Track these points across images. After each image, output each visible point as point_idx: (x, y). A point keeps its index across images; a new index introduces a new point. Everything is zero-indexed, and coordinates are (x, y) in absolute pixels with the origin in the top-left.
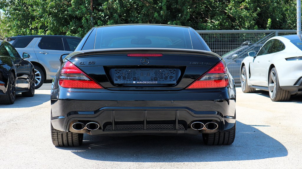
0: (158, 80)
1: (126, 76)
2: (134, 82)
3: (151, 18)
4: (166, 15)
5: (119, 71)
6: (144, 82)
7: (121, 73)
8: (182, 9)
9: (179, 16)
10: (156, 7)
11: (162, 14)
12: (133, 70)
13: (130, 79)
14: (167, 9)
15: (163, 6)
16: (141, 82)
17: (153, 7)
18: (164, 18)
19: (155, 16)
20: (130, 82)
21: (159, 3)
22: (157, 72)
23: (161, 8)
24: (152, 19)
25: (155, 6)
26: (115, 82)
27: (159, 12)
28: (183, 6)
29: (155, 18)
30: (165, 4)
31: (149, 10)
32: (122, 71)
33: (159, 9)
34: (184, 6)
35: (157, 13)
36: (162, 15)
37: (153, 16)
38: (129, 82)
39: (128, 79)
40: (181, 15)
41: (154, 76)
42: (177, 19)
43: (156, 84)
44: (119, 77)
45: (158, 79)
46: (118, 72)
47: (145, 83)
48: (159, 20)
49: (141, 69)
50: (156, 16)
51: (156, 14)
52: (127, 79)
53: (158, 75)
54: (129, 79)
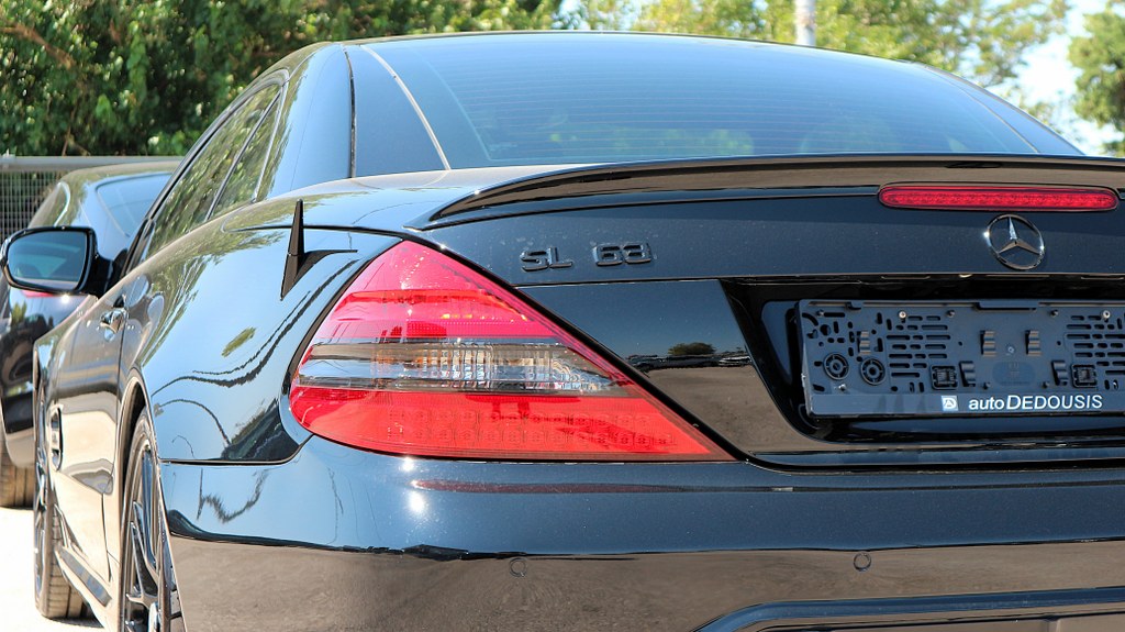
0: (1101, 384)
1: (883, 357)
2: (949, 403)
3: (80, 121)
4: (142, 107)
5: (830, 322)
6: (1014, 402)
7: (844, 332)
8: (210, 83)
9: (194, 112)
10: (101, 75)
11: (126, 102)
12: (927, 308)
13: (916, 381)
14: (150, 85)
15: (135, 67)
16: (991, 404)
17: (91, 75)
18: (137, 117)
19: (98, 111)
20: (922, 405)
21: (116, 57)
22: (1086, 321)
23: (122, 78)
24: (85, 121)
25: (98, 68)
26: (815, 404)
27: (113, 96)
28: (212, 72)
29: (96, 122)
30: (139, 64)
31: (72, 86)
32: (850, 316)
33: (113, 82)
34: (217, 70)
35: (108, 97)
36: (128, 109)
37: (89, 112)
38: (911, 404)
39: (896, 381)
40: (203, 110)
41: (1068, 354)
42: (185, 124)
43: (1097, 414)
44: (836, 366)
45: (1101, 374)
46: (824, 330)
47: (1023, 404)
48: (113, 130)
49: (984, 303)
50: (105, 112)
51: (103, 104)
52: (888, 381)
53: (1096, 349)
54: (909, 379)
